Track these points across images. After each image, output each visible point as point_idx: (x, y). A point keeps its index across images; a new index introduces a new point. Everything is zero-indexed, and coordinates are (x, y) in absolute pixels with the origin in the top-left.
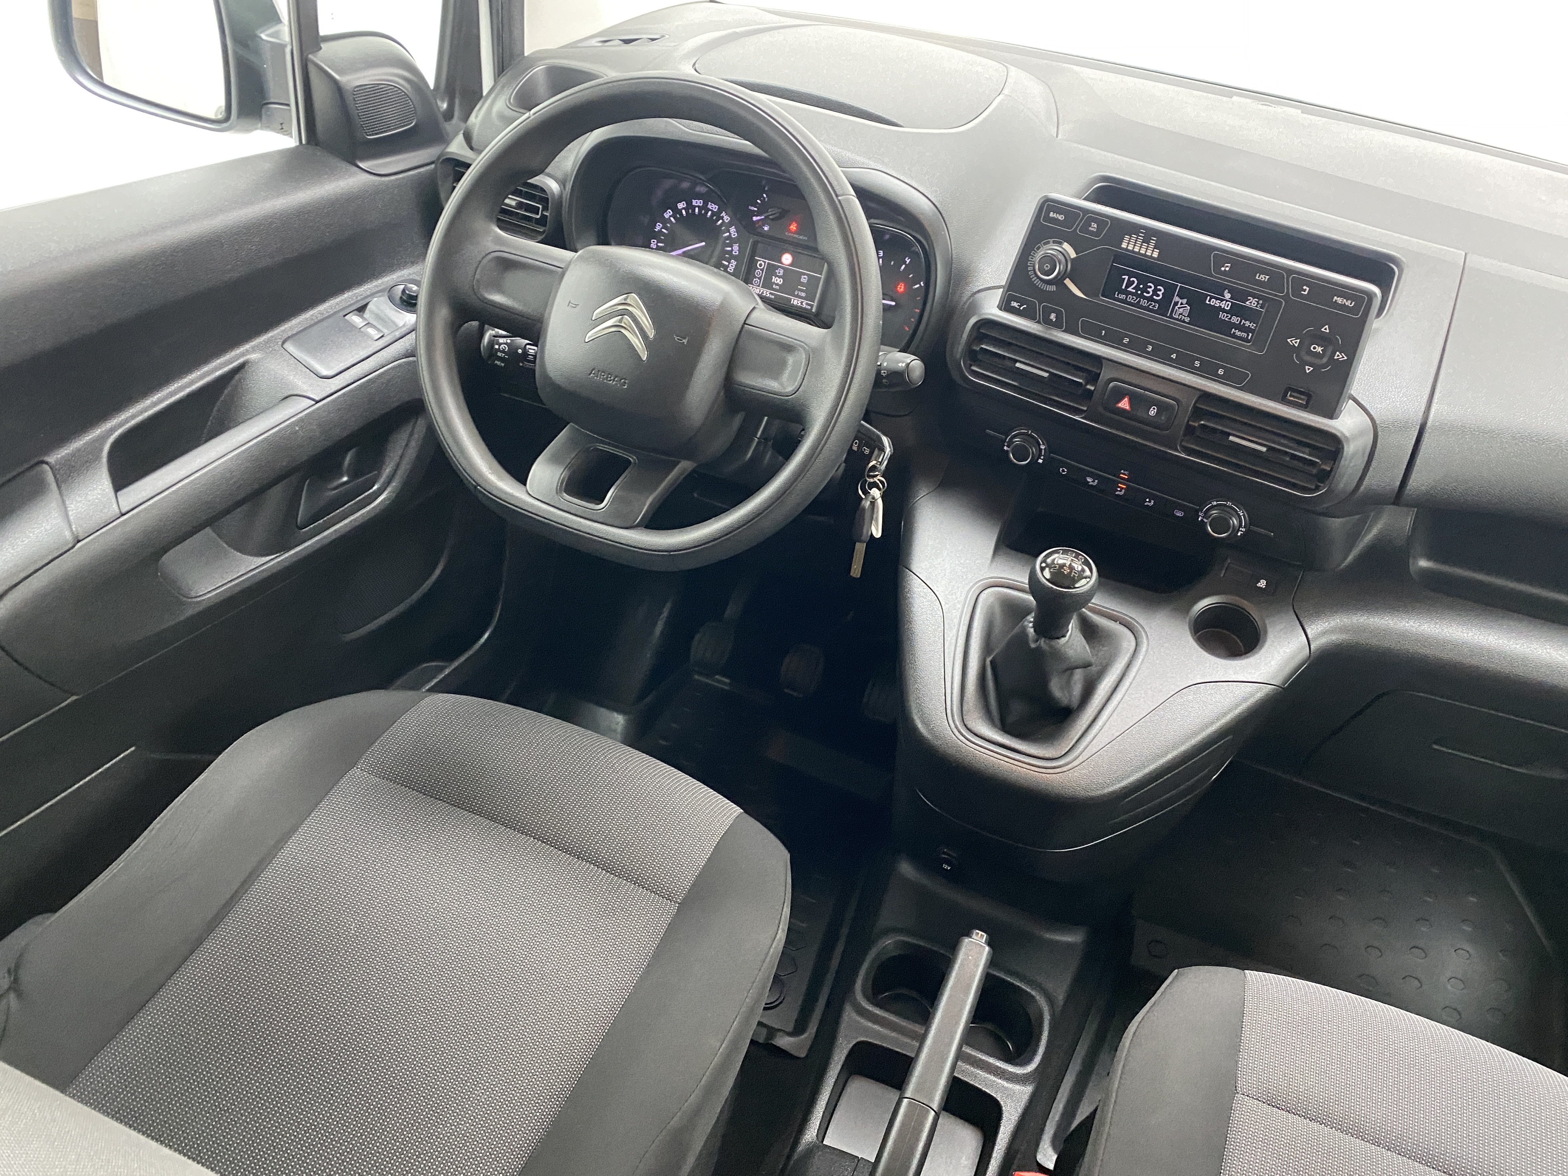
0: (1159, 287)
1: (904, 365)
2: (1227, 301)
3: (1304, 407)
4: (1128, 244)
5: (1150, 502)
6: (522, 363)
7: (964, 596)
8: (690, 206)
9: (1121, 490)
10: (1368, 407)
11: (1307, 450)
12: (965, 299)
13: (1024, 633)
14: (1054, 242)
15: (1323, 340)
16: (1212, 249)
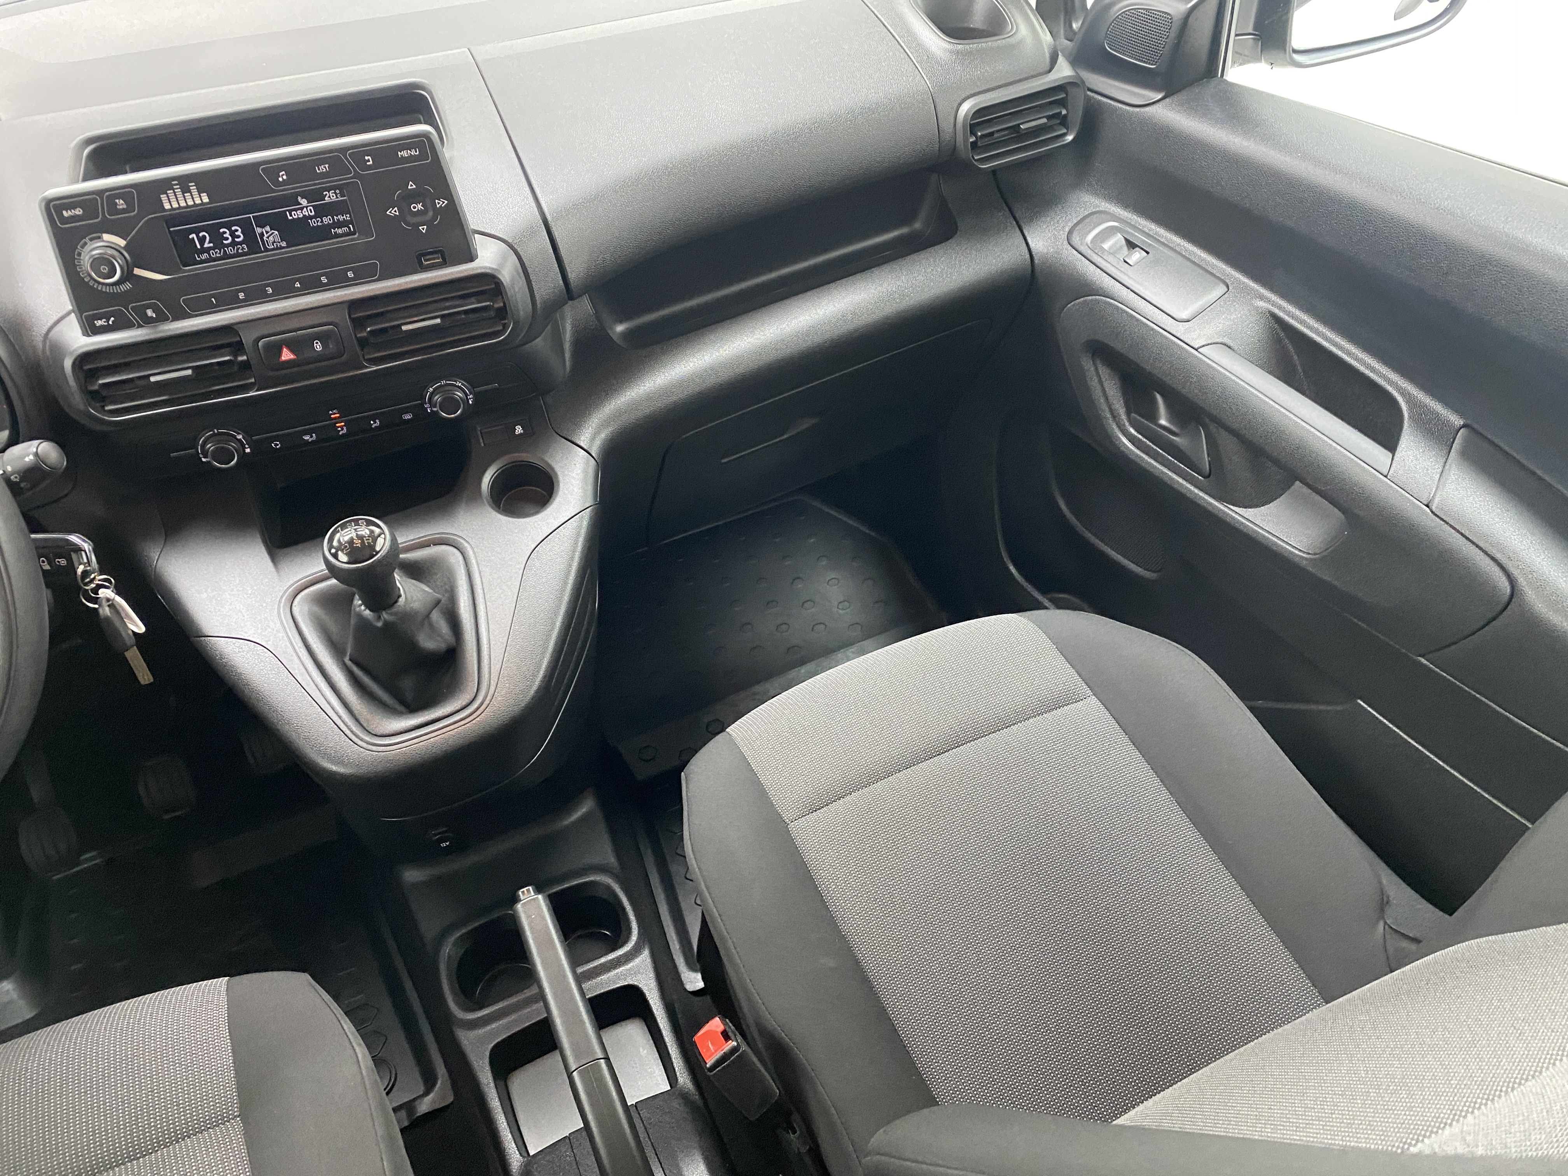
0: (233, 228)
1: (31, 457)
2: (307, 207)
3: (444, 264)
4: (172, 202)
5: (375, 423)
7: (279, 624)
9: (342, 428)
10: (493, 232)
11: (473, 299)
12: (41, 346)
13: (362, 620)
14: (91, 240)
15: (414, 197)
16: (255, 165)
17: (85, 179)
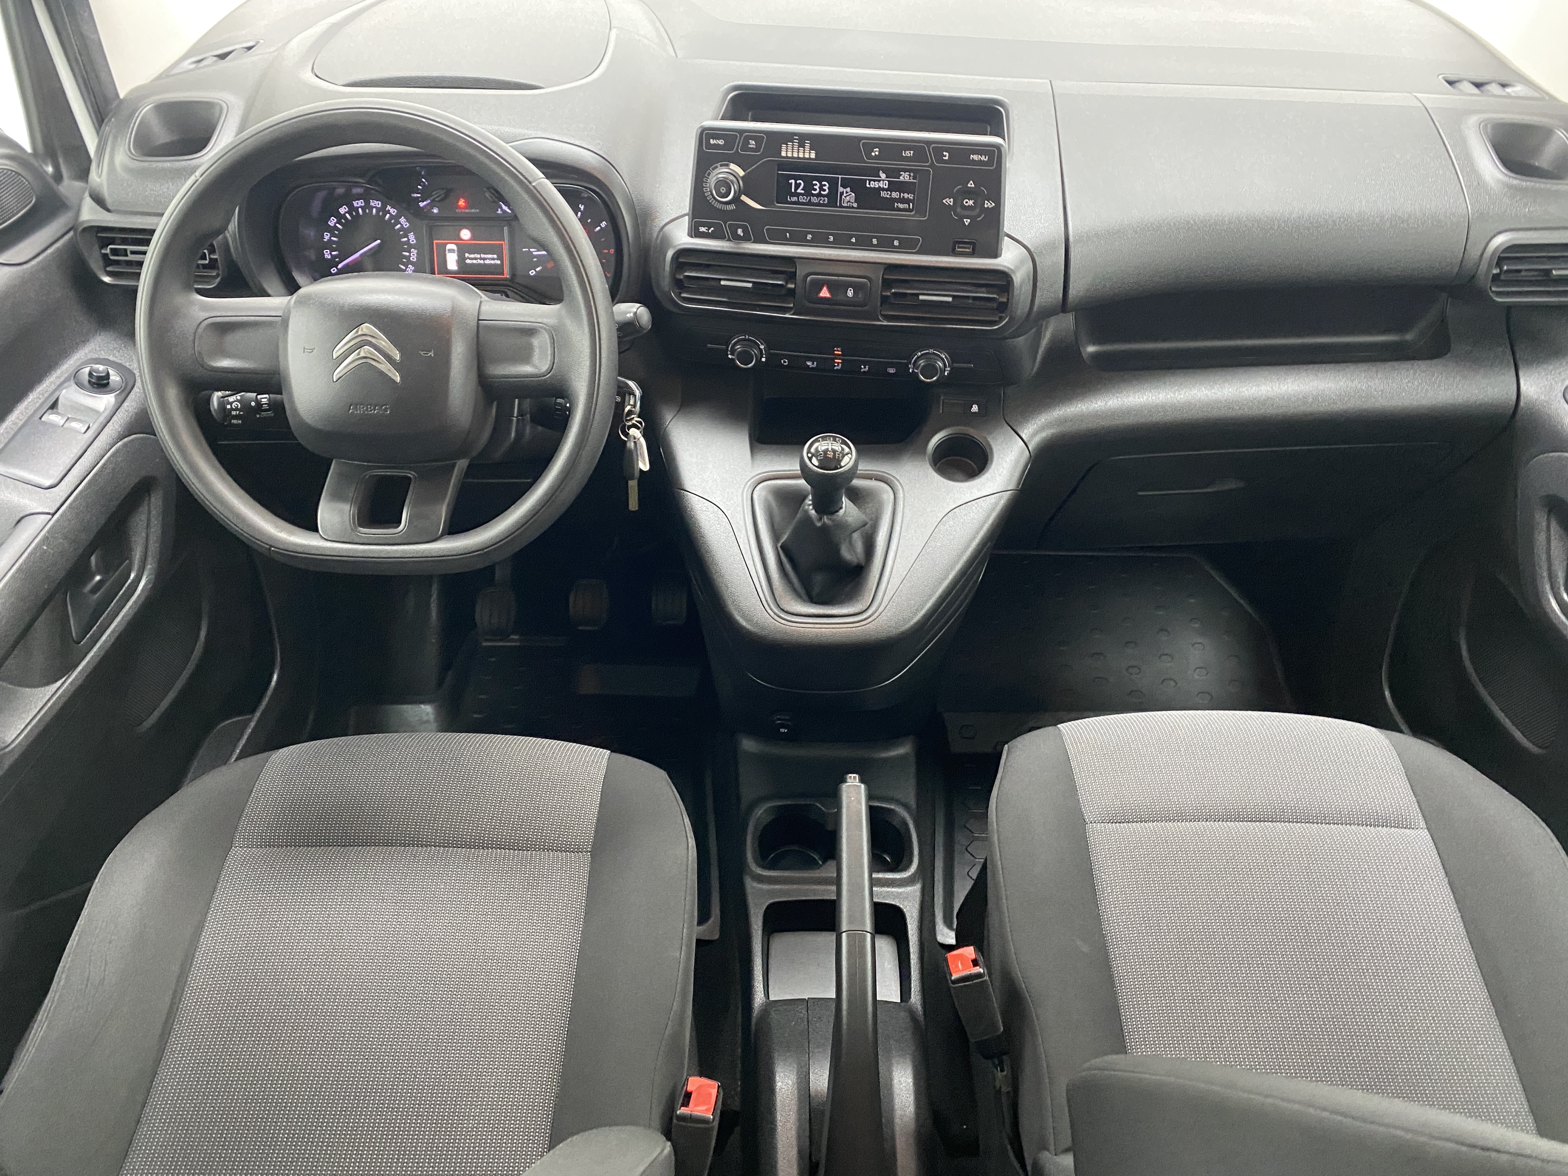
0: (823, 183)
1: (632, 315)
2: (883, 180)
3: (973, 254)
4: (788, 152)
5: (865, 368)
6: (260, 414)
7: (740, 499)
8: (352, 209)
9: (838, 364)
10: (1020, 239)
11: (983, 289)
12: (655, 235)
13: (807, 517)
14: (721, 166)
15: (969, 194)
16: (859, 139)
17: (723, 118)
